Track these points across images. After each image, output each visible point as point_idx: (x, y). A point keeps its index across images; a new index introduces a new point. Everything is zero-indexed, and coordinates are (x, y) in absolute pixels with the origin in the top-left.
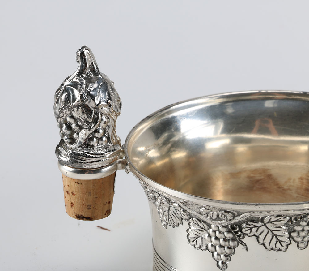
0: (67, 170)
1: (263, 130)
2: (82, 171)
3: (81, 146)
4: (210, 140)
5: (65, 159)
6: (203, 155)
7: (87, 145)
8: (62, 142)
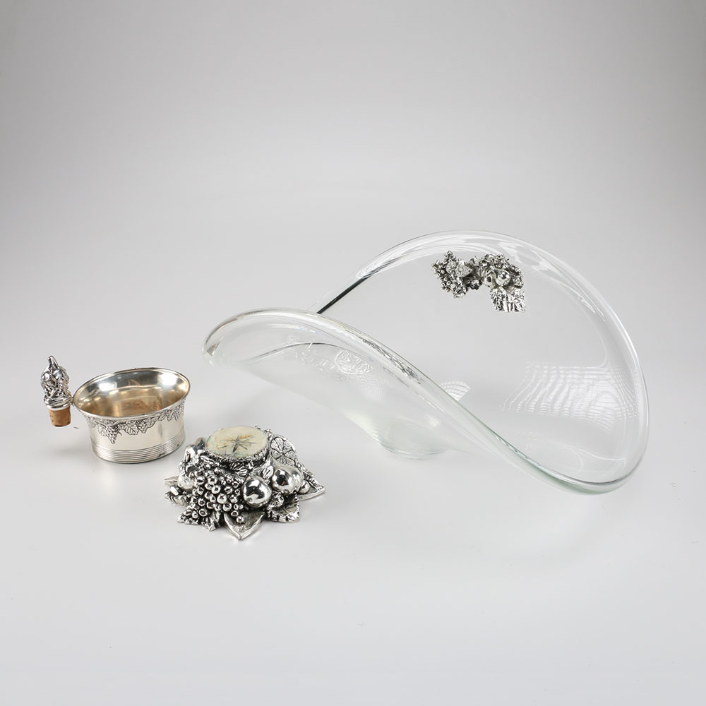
0: (49, 407)
1: (132, 384)
2: (55, 407)
3: (53, 397)
4: (111, 391)
5: (48, 403)
6: (107, 397)
7: (55, 396)
8: (46, 396)
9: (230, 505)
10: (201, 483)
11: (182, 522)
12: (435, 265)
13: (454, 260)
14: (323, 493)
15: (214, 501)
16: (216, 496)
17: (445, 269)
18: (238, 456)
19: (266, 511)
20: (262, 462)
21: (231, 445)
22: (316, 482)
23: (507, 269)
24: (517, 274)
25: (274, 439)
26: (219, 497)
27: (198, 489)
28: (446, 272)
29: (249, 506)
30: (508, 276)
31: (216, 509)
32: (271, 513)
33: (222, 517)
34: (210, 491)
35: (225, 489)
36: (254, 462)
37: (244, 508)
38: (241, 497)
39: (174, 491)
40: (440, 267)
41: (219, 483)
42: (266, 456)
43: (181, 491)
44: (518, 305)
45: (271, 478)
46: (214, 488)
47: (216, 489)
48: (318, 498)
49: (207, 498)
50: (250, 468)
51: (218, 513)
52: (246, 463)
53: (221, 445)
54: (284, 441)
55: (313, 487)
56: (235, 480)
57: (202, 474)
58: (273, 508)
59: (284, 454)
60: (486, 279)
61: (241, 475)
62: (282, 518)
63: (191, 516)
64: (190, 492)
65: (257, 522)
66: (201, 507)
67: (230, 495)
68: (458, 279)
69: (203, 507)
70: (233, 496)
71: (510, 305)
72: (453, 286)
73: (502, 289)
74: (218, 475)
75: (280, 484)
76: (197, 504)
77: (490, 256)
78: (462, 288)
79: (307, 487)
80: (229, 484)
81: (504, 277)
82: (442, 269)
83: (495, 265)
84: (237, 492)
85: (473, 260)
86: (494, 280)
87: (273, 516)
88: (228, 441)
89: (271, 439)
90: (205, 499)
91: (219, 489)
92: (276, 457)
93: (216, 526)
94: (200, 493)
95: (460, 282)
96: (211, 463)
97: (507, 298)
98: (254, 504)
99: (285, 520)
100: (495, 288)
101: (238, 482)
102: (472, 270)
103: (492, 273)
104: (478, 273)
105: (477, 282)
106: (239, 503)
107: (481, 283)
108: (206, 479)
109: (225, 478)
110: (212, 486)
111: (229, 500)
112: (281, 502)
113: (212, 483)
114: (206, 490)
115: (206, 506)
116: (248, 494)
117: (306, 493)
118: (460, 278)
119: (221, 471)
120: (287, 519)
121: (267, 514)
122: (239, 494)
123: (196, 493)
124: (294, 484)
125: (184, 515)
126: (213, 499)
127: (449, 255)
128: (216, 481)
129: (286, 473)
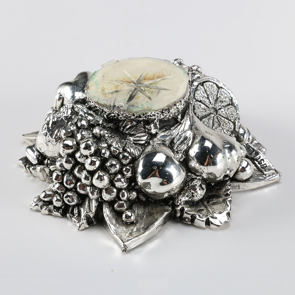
9: (115, 190)
10: (70, 151)
11: (38, 211)
14: (277, 182)
15: (87, 182)
16: (92, 173)
18: (135, 110)
19: (174, 206)
20: (175, 122)
21: (127, 89)
22: (266, 162)
25: (202, 84)
26: (96, 176)
27: (64, 160)
29: (146, 195)
31: (90, 195)
32: (182, 210)
33: (99, 208)
34: (83, 165)
35: (108, 164)
36: (161, 121)
37: (138, 197)
38: (132, 180)
39: (32, 157)
41: (97, 153)
42: (184, 113)
43: (42, 158)
45: (187, 152)
46: (89, 161)
47: (93, 163)
48: (266, 190)
49: (78, 175)
50: (153, 131)
51: (94, 202)
52: (148, 122)
53: (110, 88)
54: (219, 88)
55: (261, 170)
56: (125, 150)
57: (72, 135)
58: (186, 203)
59: (216, 111)
61: (136, 143)
62: (200, 221)
63: (51, 202)
64: (53, 161)
65: (157, 223)
66: (67, 190)
67: (116, 174)
69: (70, 190)
70: (119, 176)
74: (98, 139)
75: (202, 163)
76: (62, 183)
79: (250, 170)
80: (114, 156)
84: (127, 171)
87: (185, 215)
88: (123, 82)
89: (196, 84)
90: (75, 176)
91: (98, 163)
92: (200, 115)
93: (90, 222)
94: (68, 166)
96: (90, 118)
98: (155, 194)
99: (203, 224)
101: (130, 153)
106: (129, 189)
108: (78, 144)
109: (109, 146)
110: (87, 157)
111: (112, 183)
112: (200, 193)
113: (86, 152)
114: (77, 163)
115: (75, 188)
116: (145, 176)
117: (247, 180)
119: (104, 132)
120: (208, 223)
121: (174, 211)
122: (129, 174)
123: (61, 165)
124: (226, 164)
125: (40, 200)
126: (86, 178)
128: (93, 149)
129: (214, 145)
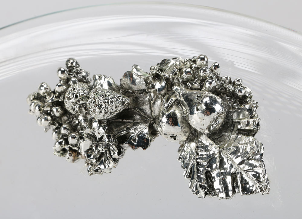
12: (39, 98)
13: (83, 80)
17: (61, 104)
23: (215, 91)
24: (243, 100)
28: (65, 112)
30: (218, 108)
40: (49, 100)
44: (249, 178)
60: (164, 119)
68: (95, 125)
71: (229, 179)
72: (85, 145)
73: (205, 140)
77: (173, 62)
78: (107, 146)
81: (209, 110)
82: (55, 104)
83: (185, 82)
85: (129, 75)
86: (185, 120)
95: (100, 132)
97: (222, 162)
100: (190, 140)
102: (128, 100)
103: (178, 103)
104: (146, 107)
105: (143, 129)
107: (154, 133)
118: (100, 122)
127: (70, 69)
